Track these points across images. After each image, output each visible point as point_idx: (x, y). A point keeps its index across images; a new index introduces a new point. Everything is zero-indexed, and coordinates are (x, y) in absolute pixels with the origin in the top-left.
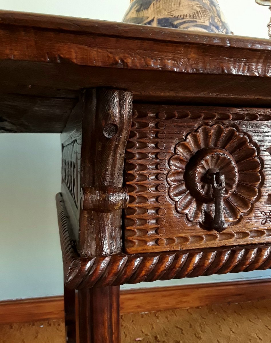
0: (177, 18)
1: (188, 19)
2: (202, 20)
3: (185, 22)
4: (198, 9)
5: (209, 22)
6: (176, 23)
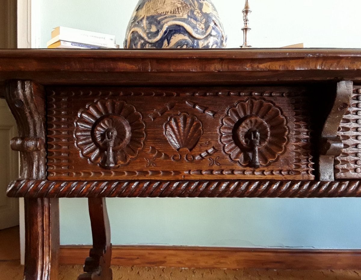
0: (160, 15)
1: (169, 15)
2: (181, 14)
3: (166, 18)
4: (179, 6)
5: (188, 15)
6: (159, 19)
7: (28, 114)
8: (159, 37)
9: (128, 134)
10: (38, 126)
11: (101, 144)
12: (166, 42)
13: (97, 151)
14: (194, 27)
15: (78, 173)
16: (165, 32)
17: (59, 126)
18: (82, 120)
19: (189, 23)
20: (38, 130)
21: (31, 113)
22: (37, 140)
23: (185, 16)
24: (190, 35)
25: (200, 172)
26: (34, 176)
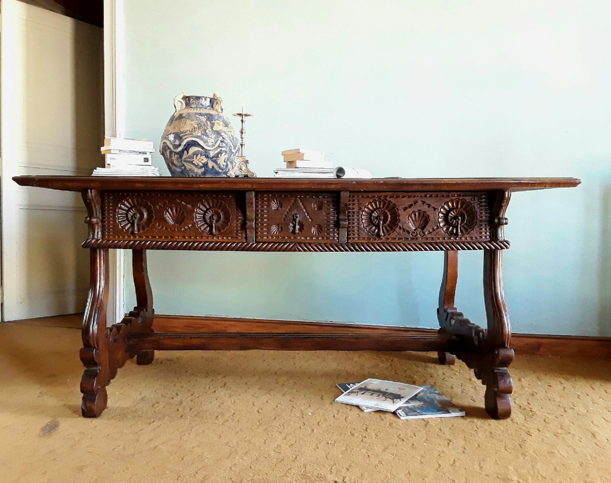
0: (182, 133)
1: (188, 133)
2: (197, 132)
3: (186, 135)
4: (196, 126)
5: (201, 133)
6: (181, 135)
7: (93, 205)
8: (180, 149)
9: (145, 216)
10: (98, 211)
11: (131, 221)
12: (186, 152)
13: (129, 225)
14: (205, 142)
15: (119, 237)
16: (185, 145)
17: (109, 211)
18: (121, 208)
19: (202, 139)
20: (98, 214)
21: (94, 205)
22: (97, 218)
23: (200, 134)
24: (203, 148)
25: (184, 237)
26: (96, 237)
